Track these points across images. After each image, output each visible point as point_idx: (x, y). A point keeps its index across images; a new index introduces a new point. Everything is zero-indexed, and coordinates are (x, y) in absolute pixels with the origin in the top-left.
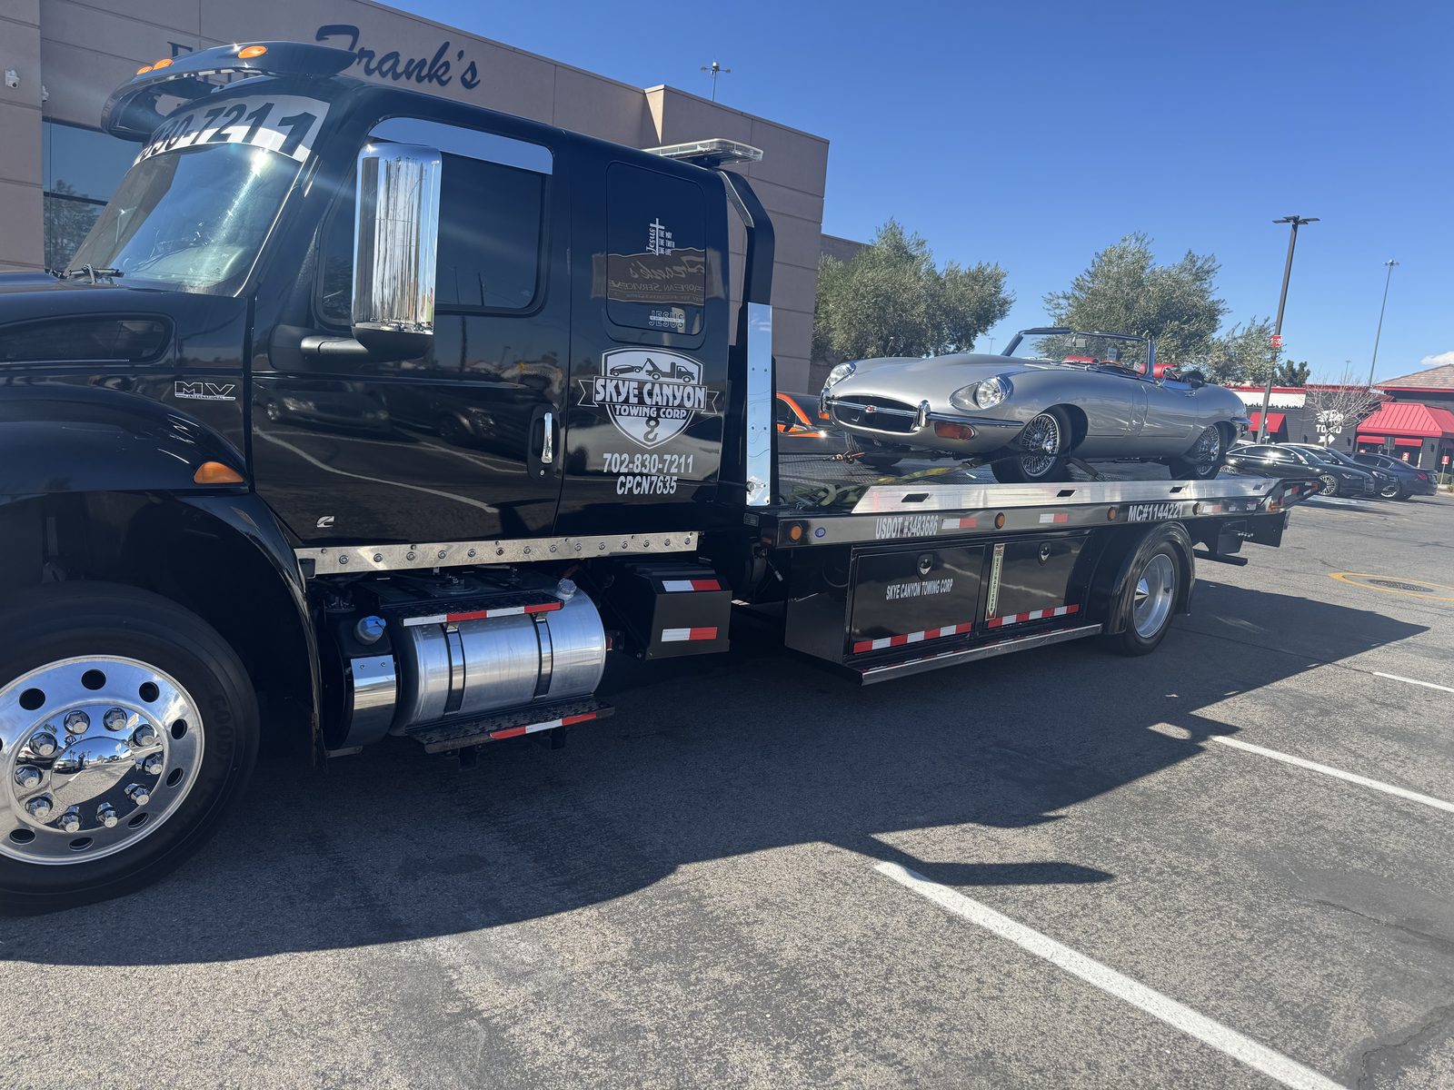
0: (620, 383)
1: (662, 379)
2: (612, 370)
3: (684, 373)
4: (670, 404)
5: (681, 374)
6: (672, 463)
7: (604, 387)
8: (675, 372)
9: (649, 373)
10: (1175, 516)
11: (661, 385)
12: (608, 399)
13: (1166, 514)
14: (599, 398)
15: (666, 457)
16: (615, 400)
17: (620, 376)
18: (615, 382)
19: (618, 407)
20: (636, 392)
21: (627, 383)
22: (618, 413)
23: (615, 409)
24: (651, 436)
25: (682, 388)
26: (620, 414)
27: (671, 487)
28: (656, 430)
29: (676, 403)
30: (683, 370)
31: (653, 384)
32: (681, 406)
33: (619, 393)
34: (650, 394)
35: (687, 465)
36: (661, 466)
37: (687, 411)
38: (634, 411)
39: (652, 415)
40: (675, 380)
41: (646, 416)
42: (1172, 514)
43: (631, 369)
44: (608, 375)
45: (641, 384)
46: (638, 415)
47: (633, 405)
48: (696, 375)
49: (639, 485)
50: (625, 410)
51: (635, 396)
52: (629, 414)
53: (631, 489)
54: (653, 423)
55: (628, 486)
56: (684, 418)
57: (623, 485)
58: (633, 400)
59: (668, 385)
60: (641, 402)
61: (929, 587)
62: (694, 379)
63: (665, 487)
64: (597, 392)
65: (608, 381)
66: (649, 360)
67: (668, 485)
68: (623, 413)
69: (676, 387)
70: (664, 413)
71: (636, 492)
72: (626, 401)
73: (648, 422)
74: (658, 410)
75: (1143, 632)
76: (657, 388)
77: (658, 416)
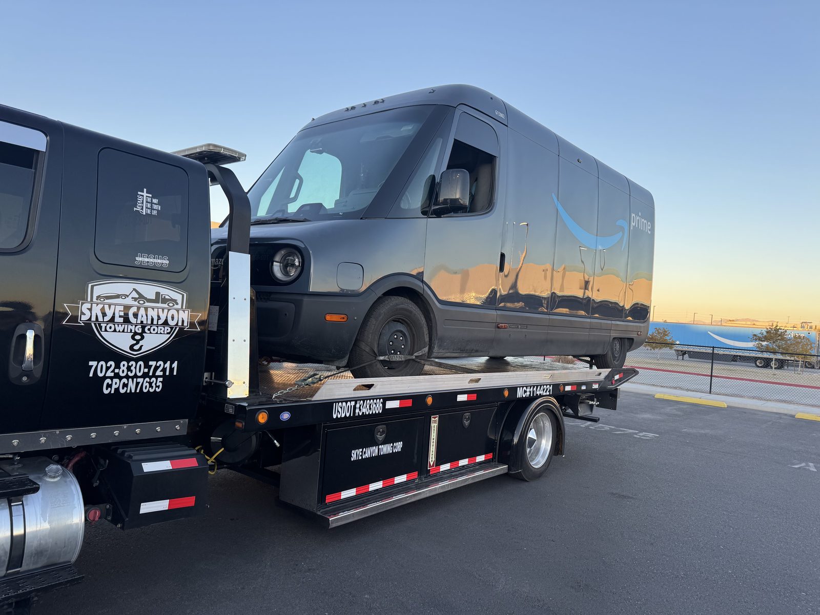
0: (106, 307)
1: (147, 304)
2: (98, 297)
3: (168, 300)
4: (155, 322)
5: (165, 301)
6: (156, 368)
7: (90, 310)
8: (158, 298)
9: (135, 299)
10: (548, 393)
11: (146, 309)
12: (93, 319)
13: (541, 392)
14: (84, 318)
15: (151, 363)
16: (100, 319)
17: (106, 301)
18: (100, 306)
19: (103, 325)
20: (122, 314)
21: (113, 307)
22: (103, 329)
23: (101, 327)
24: (136, 347)
25: (166, 311)
26: (106, 330)
27: (156, 387)
28: (141, 343)
29: (161, 322)
30: (167, 297)
31: (139, 308)
32: (166, 323)
33: (104, 315)
34: (136, 315)
35: (172, 369)
36: (146, 370)
37: (172, 328)
38: (120, 328)
39: (137, 331)
40: (160, 305)
41: (131, 332)
42: (546, 392)
43: (118, 296)
44: (95, 300)
45: (127, 308)
46: (123, 331)
47: (118, 324)
48: (180, 302)
49: (125, 385)
50: (110, 328)
51: (120, 317)
52: (115, 331)
53: (117, 390)
54: (138, 337)
55: (114, 386)
56: (168, 333)
57: (109, 386)
58: (117, 319)
59: (153, 309)
60: (126, 320)
61: (385, 449)
62: (177, 304)
63: (151, 386)
64: (83, 313)
65: (94, 305)
66: (134, 289)
67: (153, 385)
68: (108, 329)
69: (160, 310)
70: (149, 329)
71: (122, 391)
72: (112, 320)
73: (133, 338)
74: (143, 327)
75: (533, 465)
76: (142, 311)
77: (143, 331)
